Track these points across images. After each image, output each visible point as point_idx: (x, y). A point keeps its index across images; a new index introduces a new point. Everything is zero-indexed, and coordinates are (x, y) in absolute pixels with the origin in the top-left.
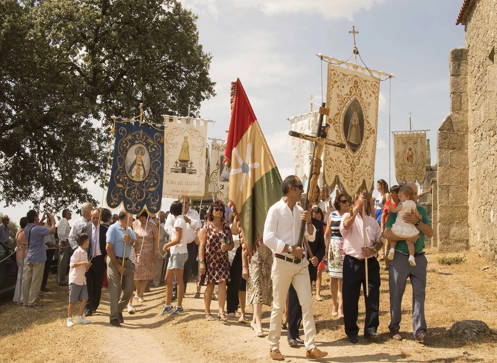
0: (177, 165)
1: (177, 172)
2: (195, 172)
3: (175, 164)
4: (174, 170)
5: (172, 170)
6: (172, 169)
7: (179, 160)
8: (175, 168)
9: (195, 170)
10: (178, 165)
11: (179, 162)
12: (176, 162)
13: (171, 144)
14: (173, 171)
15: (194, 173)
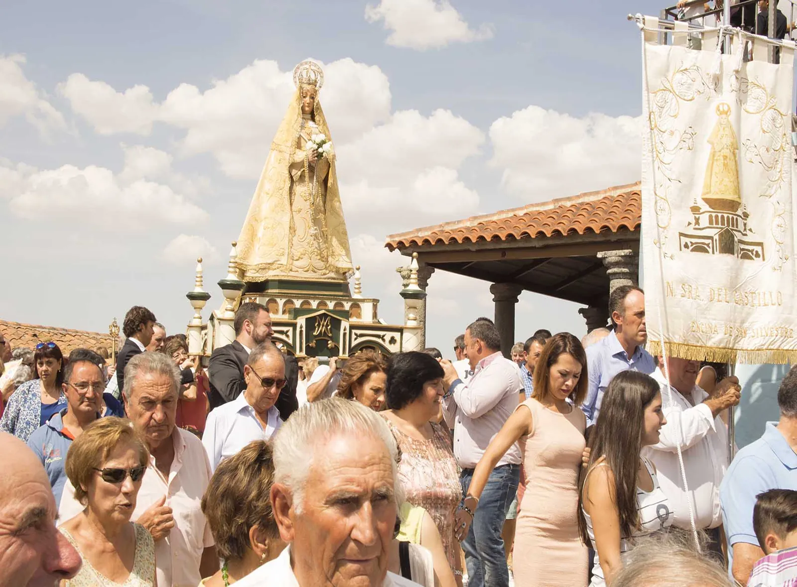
0: (697, 221)
1: (700, 249)
2: (758, 249)
3: (691, 218)
4: (688, 240)
5: (684, 240)
6: (681, 234)
7: (707, 201)
8: (690, 231)
9: (760, 244)
10: (704, 220)
11: (705, 207)
12: (695, 209)
13: (672, 133)
14: (686, 246)
15: (757, 255)
